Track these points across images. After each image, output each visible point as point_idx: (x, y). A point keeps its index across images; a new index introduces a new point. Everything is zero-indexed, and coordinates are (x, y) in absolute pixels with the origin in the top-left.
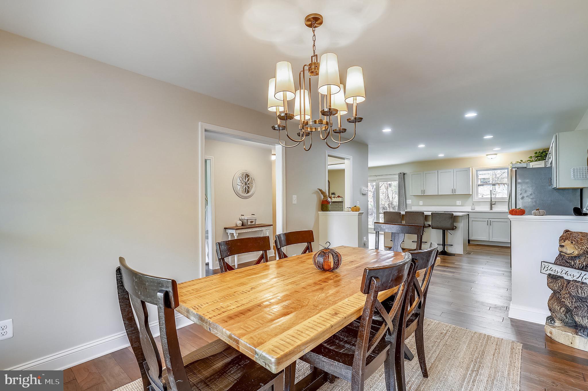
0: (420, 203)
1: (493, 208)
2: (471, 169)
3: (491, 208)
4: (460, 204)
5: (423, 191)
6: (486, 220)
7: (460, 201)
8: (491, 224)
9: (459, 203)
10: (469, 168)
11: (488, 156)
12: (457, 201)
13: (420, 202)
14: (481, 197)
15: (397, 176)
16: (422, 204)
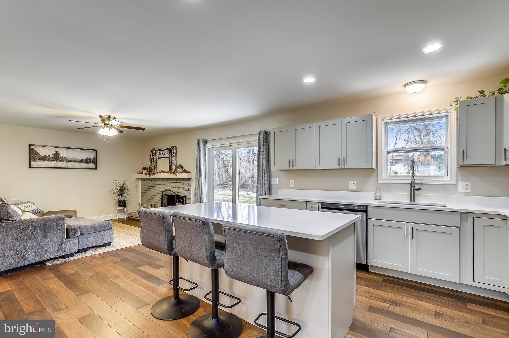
0: (291, 184)
1: (416, 198)
2: (374, 118)
3: (413, 198)
4: (355, 188)
5: (292, 162)
6: (403, 225)
7: (356, 182)
8: (414, 235)
9: (352, 184)
10: (371, 115)
11: (408, 88)
12: (350, 182)
13: (291, 181)
14: (394, 175)
15: (256, 138)
16: (293, 186)
